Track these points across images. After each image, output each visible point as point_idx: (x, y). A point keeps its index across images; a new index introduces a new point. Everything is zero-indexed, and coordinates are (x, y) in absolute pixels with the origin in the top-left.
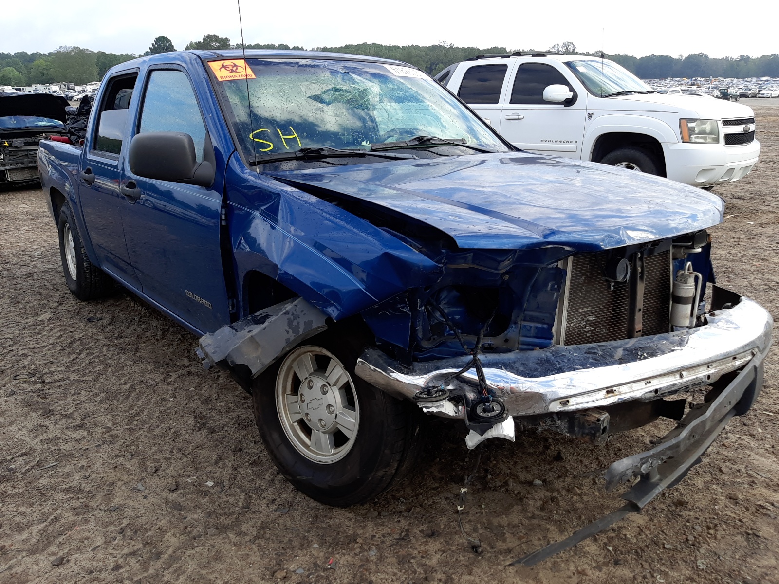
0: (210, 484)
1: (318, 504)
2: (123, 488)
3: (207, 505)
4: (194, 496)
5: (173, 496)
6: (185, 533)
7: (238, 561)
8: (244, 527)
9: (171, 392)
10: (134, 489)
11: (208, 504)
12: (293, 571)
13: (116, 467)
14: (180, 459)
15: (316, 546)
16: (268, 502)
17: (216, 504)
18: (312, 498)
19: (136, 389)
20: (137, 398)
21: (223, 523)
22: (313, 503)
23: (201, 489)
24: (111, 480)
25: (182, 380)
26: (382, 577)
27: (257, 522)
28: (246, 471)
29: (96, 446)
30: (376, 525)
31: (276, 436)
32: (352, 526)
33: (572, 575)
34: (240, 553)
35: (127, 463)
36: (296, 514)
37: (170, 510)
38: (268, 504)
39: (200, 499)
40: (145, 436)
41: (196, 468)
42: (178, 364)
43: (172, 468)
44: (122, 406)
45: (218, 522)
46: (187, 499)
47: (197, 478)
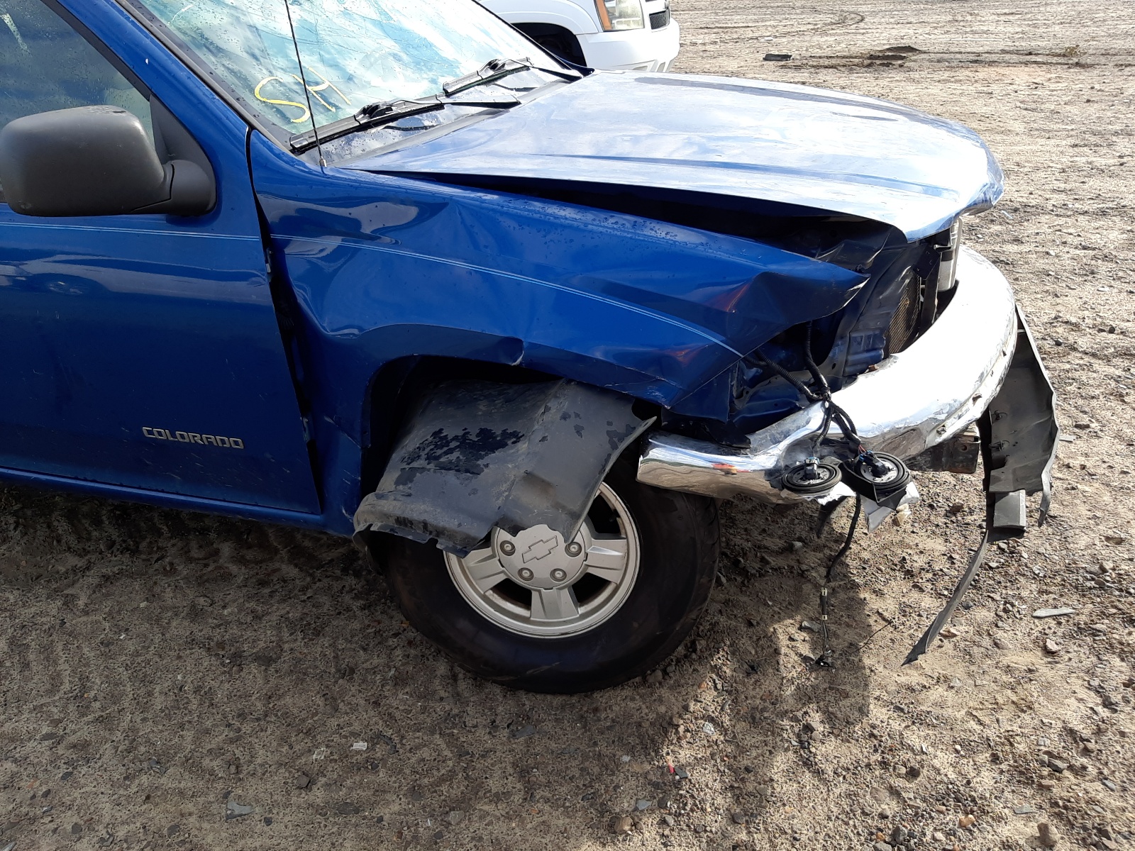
0: (360, 745)
1: (564, 697)
2: (206, 825)
3: (395, 782)
4: (358, 778)
5: (318, 795)
6: (408, 844)
7: (539, 839)
8: (494, 784)
9: (107, 625)
10: (228, 817)
11: (394, 779)
12: (634, 811)
13: (148, 797)
14: (262, 731)
15: (626, 758)
16: (488, 730)
17: (407, 771)
18: (548, 693)
19: (28, 646)
20: (47, 659)
21: (453, 796)
22: (558, 700)
23: (354, 761)
24: (167, 825)
25: (107, 595)
26: (754, 754)
27: (505, 768)
28: (399, 700)
29: (63, 778)
30: (671, 688)
31: (463, 624)
32: (644, 706)
33: (940, 642)
34: (529, 826)
35: (163, 780)
36: (548, 726)
37: (340, 820)
38: (490, 733)
39: (371, 777)
40: (144, 720)
41: (308, 733)
42: (62, 569)
43: (261, 752)
44: (31, 685)
45: (443, 797)
46: (351, 789)
47: (327, 746)
